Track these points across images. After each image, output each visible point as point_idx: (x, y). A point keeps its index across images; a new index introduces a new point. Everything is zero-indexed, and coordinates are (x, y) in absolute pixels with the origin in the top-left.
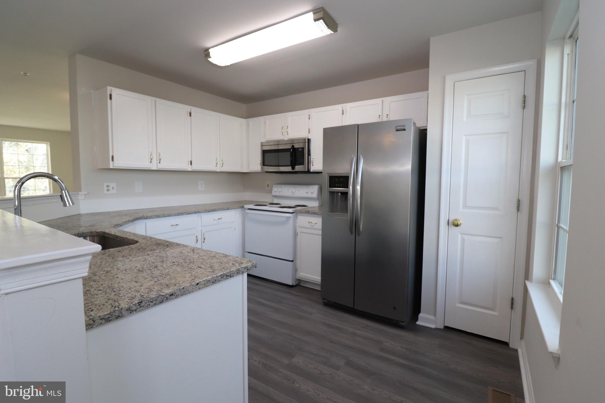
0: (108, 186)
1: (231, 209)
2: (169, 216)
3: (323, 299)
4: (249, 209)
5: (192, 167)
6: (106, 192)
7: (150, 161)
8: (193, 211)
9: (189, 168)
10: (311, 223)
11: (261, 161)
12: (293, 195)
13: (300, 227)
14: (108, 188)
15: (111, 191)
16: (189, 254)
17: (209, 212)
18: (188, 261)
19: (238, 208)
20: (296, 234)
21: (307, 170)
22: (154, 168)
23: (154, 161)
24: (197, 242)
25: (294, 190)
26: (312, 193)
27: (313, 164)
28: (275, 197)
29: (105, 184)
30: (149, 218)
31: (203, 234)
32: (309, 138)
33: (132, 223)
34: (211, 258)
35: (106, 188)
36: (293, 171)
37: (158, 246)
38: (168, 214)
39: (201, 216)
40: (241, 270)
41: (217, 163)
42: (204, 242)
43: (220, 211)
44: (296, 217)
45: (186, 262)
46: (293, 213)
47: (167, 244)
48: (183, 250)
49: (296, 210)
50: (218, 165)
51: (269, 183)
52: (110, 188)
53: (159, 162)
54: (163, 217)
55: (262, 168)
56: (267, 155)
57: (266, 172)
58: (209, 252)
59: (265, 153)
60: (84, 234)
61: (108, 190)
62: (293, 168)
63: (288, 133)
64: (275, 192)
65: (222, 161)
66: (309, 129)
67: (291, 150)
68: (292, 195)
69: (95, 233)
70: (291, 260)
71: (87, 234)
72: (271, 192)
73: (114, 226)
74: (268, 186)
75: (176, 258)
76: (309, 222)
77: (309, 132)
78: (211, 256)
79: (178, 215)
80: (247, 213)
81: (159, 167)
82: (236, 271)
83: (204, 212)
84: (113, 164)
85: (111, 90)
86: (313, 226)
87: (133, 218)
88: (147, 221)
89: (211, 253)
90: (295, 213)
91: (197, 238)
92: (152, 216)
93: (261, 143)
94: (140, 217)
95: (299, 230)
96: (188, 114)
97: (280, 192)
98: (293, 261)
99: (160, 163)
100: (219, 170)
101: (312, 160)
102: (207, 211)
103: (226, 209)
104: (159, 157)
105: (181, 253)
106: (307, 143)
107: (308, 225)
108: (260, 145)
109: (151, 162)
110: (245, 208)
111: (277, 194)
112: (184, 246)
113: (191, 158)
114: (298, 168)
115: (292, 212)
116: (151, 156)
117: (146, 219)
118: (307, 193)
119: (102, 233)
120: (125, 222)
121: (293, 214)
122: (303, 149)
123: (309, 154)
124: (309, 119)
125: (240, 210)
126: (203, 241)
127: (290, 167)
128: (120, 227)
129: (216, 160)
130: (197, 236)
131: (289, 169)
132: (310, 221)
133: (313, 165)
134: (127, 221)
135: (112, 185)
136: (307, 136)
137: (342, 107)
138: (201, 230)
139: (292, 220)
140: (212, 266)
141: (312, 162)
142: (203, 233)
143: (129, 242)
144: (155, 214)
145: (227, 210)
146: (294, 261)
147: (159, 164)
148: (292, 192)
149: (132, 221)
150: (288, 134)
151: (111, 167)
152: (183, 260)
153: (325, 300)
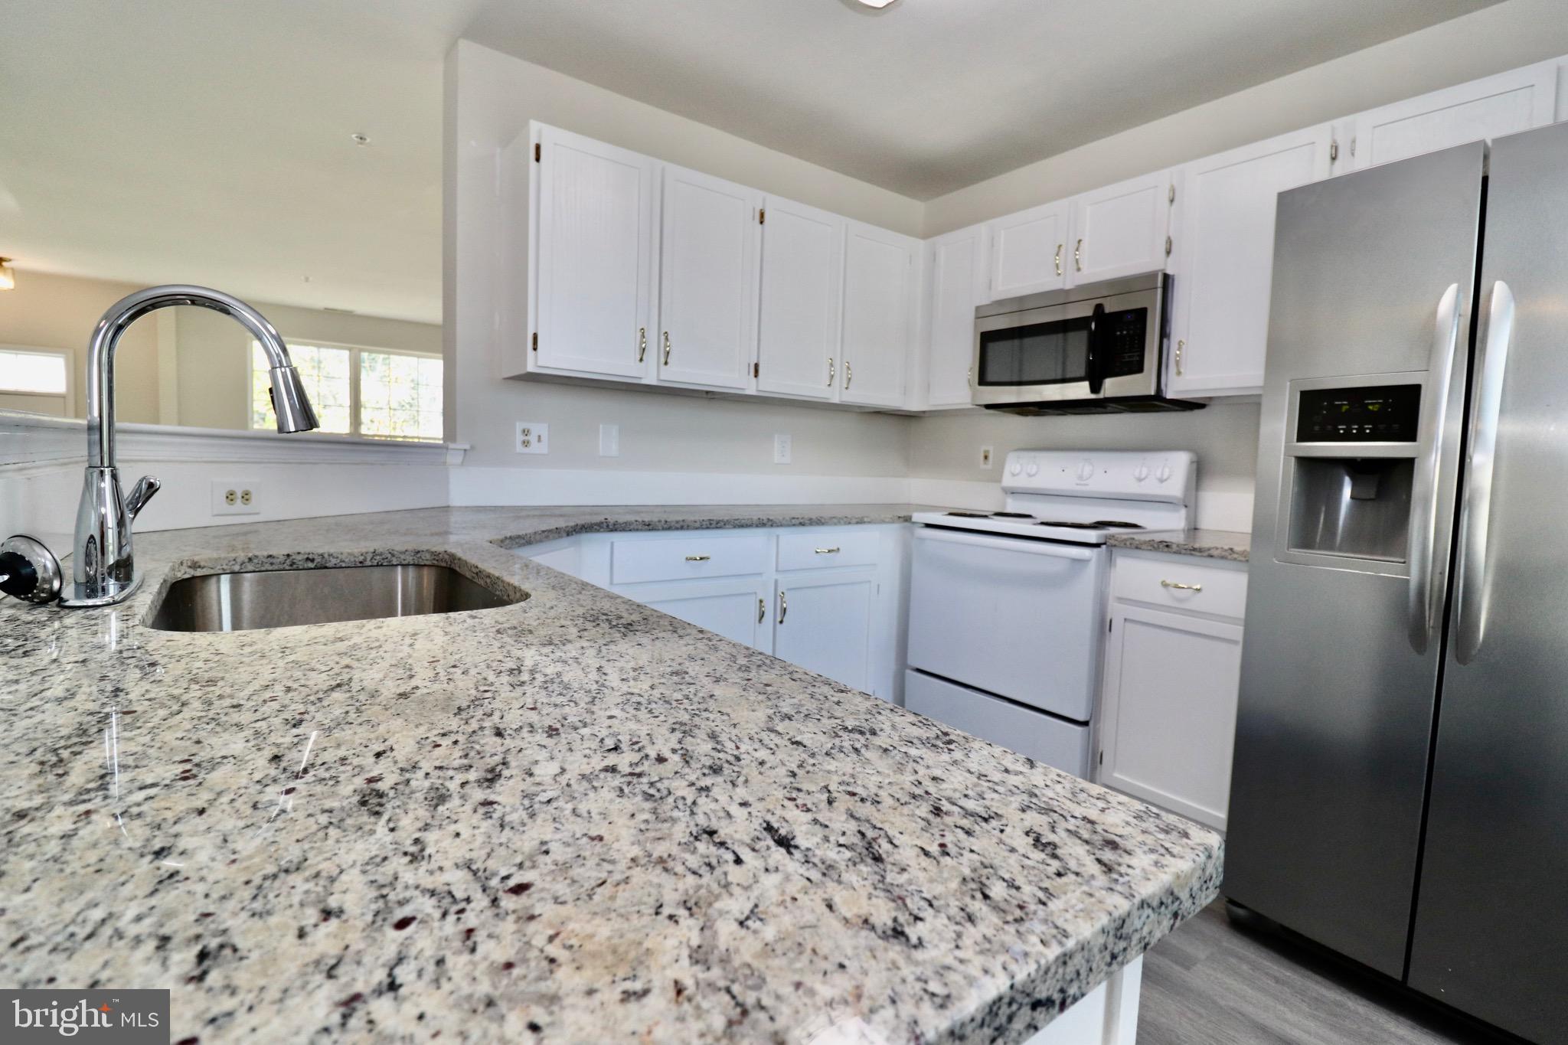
0: (526, 432)
1: (870, 522)
2: (682, 528)
3: (1231, 902)
4: (928, 526)
5: (757, 386)
6: (520, 448)
7: (638, 357)
8: (755, 518)
9: (751, 387)
10: (1177, 587)
11: (970, 370)
12: (1084, 488)
13: (1121, 600)
14: (526, 438)
15: (535, 448)
16: (719, 691)
17: (802, 524)
18: (702, 747)
19: (892, 522)
20: (1103, 627)
21: (1153, 393)
22: (650, 380)
23: (652, 356)
24: (760, 620)
25: (1087, 469)
26: (1162, 481)
27: (1182, 370)
28: (1013, 492)
29: (519, 426)
30: (624, 530)
31: (779, 596)
32: (1169, 272)
33: (571, 538)
34: (846, 741)
35: (520, 437)
36: (1093, 396)
37: (589, 625)
38: (677, 522)
39: (778, 536)
40: (1138, 924)
41: (832, 376)
42: (781, 622)
43: (835, 524)
44: (1110, 561)
45: (687, 758)
46: (1097, 545)
47: (635, 617)
48: (692, 658)
49: (1112, 536)
50: (836, 381)
51: (991, 449)
52: (533, 438)
53: (663, 360)
54: (664, 529)
55: (974, 396)
56: (994, 348)
57: (988, 407)
58: (826, 689)
59: (987, 339)
60: (393, 555)
61: (526, 443)
62: (1095, 388)
63: (1081, 266)
64: (1014, 475)
65: (848, 368)
66: (1169, 242)
67: (1093, 326)
68: (1078, 488)
69: (428, 556)
70: (1081, 718)
71: (403, 557)
72: (996, 476)
73: (502, 541)
74: (986, 457)
75: (643, 714)
76: (1165, 585)
77: (1168, 252)
78: (845, 729)
79: (708, 528)
80: (922, 539)
81: (662, 378)
82: (1101, 940)
83: (788, 526)
84: (536, 357)
85: (540, 132)
86: (1180, 600)
87: (572, 524)
88: (618, 538)
89: (838, 696)
90: (1104, 547)
91: (761, 607)
92: (630, 523)
93: (978, 308)
94: (596, 524)
95: (1117, 612)
96: (754, 219)
97: (1030, 476)
98: (1085, 724)
99: (666, 363)
100: (836, 400)
101: (1177, 355)
102: (797, 522)
103: (854, 521)
104: (666, 346)
105: (675, 678)
106: (1159, 292)
107: (1161, 596)
108: (972, 315)
109: (641, 360)
110: (914, 523)
111: (1022, 482)
112: (701, 636)
113: (758, 357)
114: (1113, 387)
115: (1094, 541)
116: (642, 343)
117: (612, 531)
118: (1140, 480)
119: (447, 557)
120: (543, 532)
121: (1096, 550)
122: (1141, 314)
123: (1164, 334)
124: (1172, 201)
125: (896, 526)
126: (779, 619)
127: (1086, 384)
128: (524, 545)
129: (831, 365)
130: (761, 601)
131: (1081, 391)
132: (1168, 582)
133: (1179, 373)
134: (550, 531)
135: (539, 429)
136: (1162, 267)
137: (1333, 129)
138: (776, 582)
139: (1091, 570)
140: (870, 834)
141: (1177, 363)
142: (780, 593)
143: (505, 597)
144: (640, 520)
145: (857, 523)
146: (1091, 724)
147: (663, 367)
148: (1081, 477)
149: (568, 534)
150: (1079, 269)
151: (531, 368)
152: (678, 735)
153: (1241, 912)
